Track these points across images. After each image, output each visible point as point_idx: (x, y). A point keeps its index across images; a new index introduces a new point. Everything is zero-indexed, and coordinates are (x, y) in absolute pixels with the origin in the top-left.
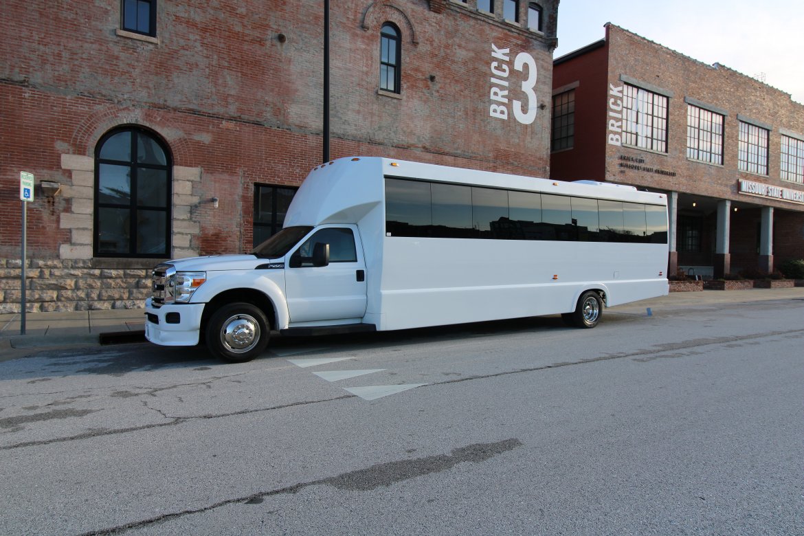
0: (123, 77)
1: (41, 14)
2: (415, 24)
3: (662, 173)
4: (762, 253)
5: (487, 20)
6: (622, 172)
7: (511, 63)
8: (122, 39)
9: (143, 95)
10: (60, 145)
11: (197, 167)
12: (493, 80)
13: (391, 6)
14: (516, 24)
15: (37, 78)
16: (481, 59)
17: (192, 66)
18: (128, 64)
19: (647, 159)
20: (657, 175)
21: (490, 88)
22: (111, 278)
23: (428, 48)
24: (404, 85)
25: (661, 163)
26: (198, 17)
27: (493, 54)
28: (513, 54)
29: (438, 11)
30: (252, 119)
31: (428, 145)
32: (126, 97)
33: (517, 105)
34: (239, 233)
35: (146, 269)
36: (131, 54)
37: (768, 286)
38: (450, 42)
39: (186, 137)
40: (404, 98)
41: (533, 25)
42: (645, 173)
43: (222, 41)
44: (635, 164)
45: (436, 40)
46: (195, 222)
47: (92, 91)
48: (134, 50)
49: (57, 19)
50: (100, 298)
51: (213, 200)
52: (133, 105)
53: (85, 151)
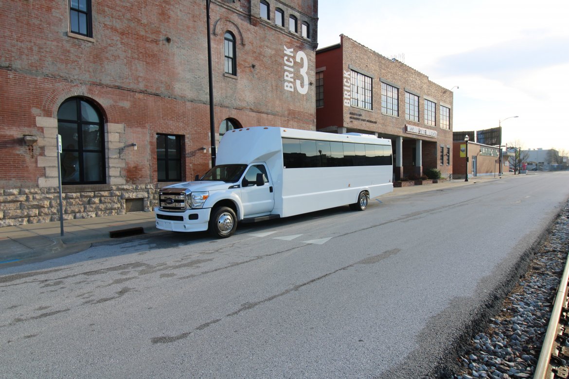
0: (73, 64)
1: (17, 20)
2: (243, 33)
3: (371, 122)
4: (417, 166)
5: (281, 31)
6: (351, 122)
7: (294, 57)
8: (71, 39)
9: (86, 77)
10: (35, 111)
11: (122, 123)
12: (286, 68)
13: (230, 21)
14: (296, 34)
15: (17, 64)
16: (279, 55)
17: (116, 57)
18: (76, 56)
19: (363, 113)
20: (368, 123)
21: (284, 72)
22: (72, 198)
23: (251, 47)
24: (239, 70)
25: (370, 116)
26: (118, 25)
27: (285, 52)
28: (295, 52)
29: (255, 25)
30: (154, 92)
31: (252, 107)
32: (75, 77)
33: (298, 82)
34: (149, 166)
35: (94, 192)
36: (78, 49)
37: (421, 184)
38: (262, 44)
39: (114, 104)
40: (239, 78)
41: (305, 34)
42: (363, 122)
43: (133, 41)
44: (357, 117)
45: (255, 43)
46: (122, 159)
47: (54, 74)
48: (80, 46)
49: (28, 24)
50: (66, 212)
51: (133, 145)
52: (81, 83)
53: (51, 114)
